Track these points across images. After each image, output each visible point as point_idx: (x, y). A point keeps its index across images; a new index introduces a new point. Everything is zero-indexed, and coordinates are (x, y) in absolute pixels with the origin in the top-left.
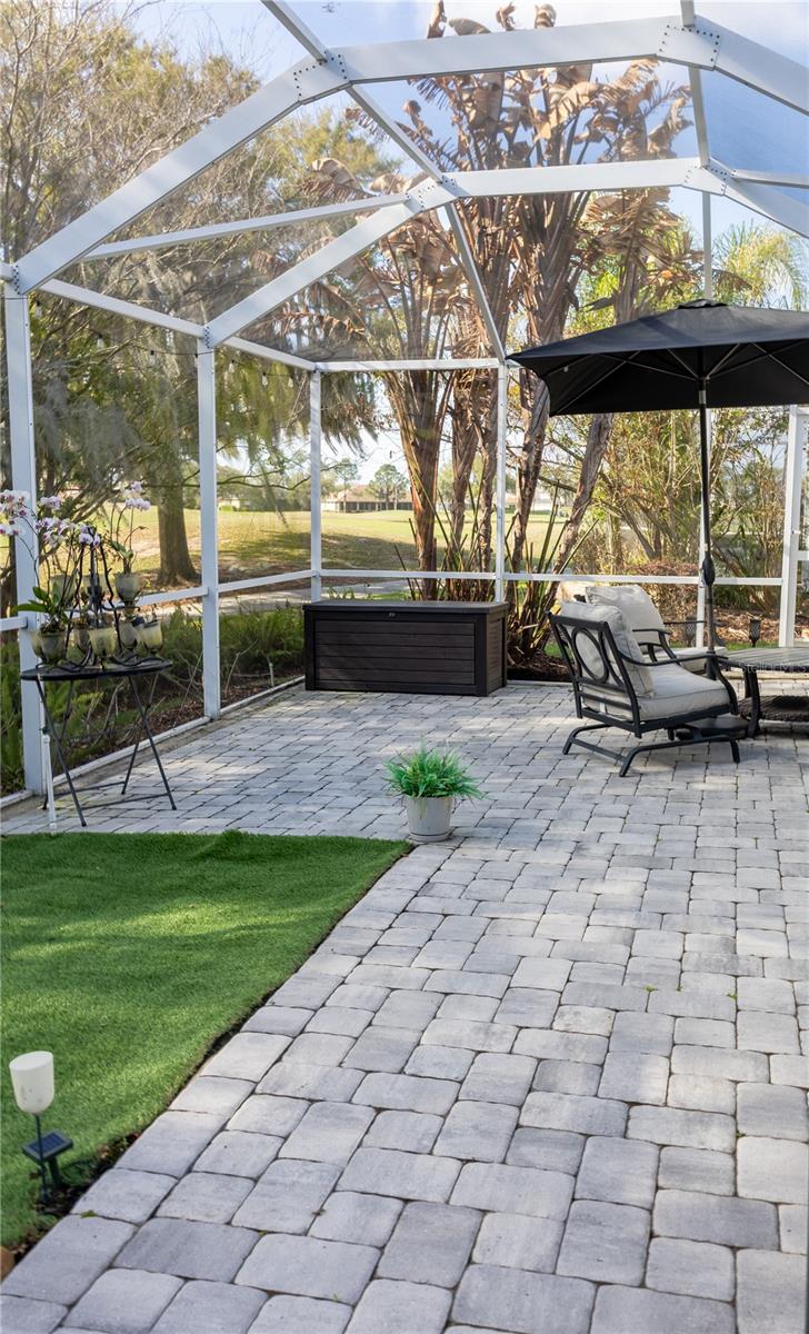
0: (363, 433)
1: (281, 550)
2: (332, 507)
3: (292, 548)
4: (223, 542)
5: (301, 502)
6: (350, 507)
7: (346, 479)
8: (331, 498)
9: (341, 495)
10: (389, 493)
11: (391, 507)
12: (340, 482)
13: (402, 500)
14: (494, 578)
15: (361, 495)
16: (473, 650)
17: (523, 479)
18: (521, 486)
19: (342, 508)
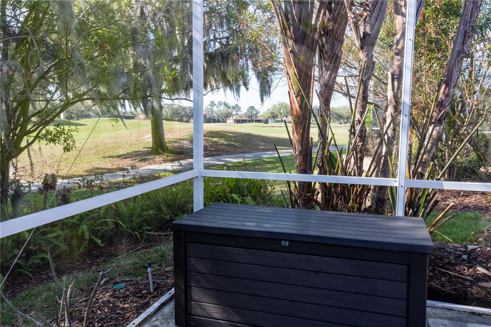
0: (242, 88)
1: (207, 138)
2: (231, 121)
3: (212, 137)
4: (183, 135)
5: (220, 120)
6: (238, 121)
7: (237, 111)
8: (231, 118)
9: (235, 117)
10: (252, 116)
11: (253, 121)
12: (234, 113)
13: (257, 119)
14: (396, 184)
15: (242, 117)
16: (405, 303)
17: (396, 83)
18: (393, 90)
19: (235, 122)
